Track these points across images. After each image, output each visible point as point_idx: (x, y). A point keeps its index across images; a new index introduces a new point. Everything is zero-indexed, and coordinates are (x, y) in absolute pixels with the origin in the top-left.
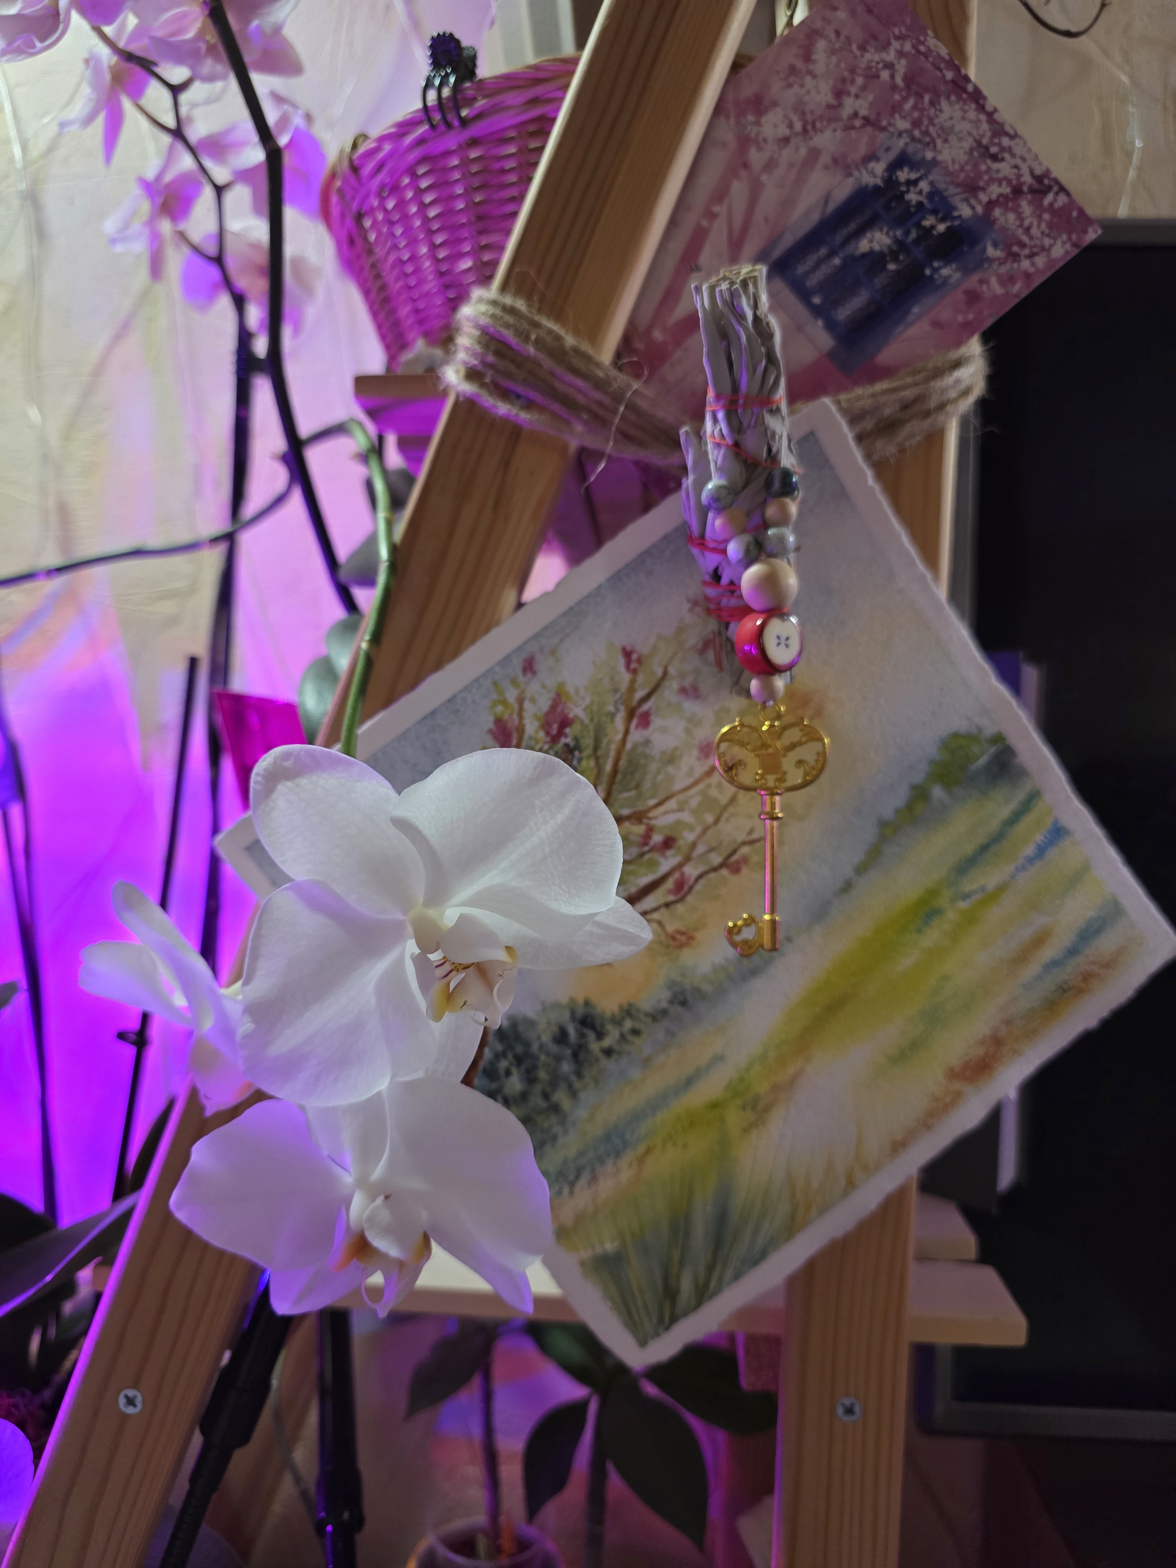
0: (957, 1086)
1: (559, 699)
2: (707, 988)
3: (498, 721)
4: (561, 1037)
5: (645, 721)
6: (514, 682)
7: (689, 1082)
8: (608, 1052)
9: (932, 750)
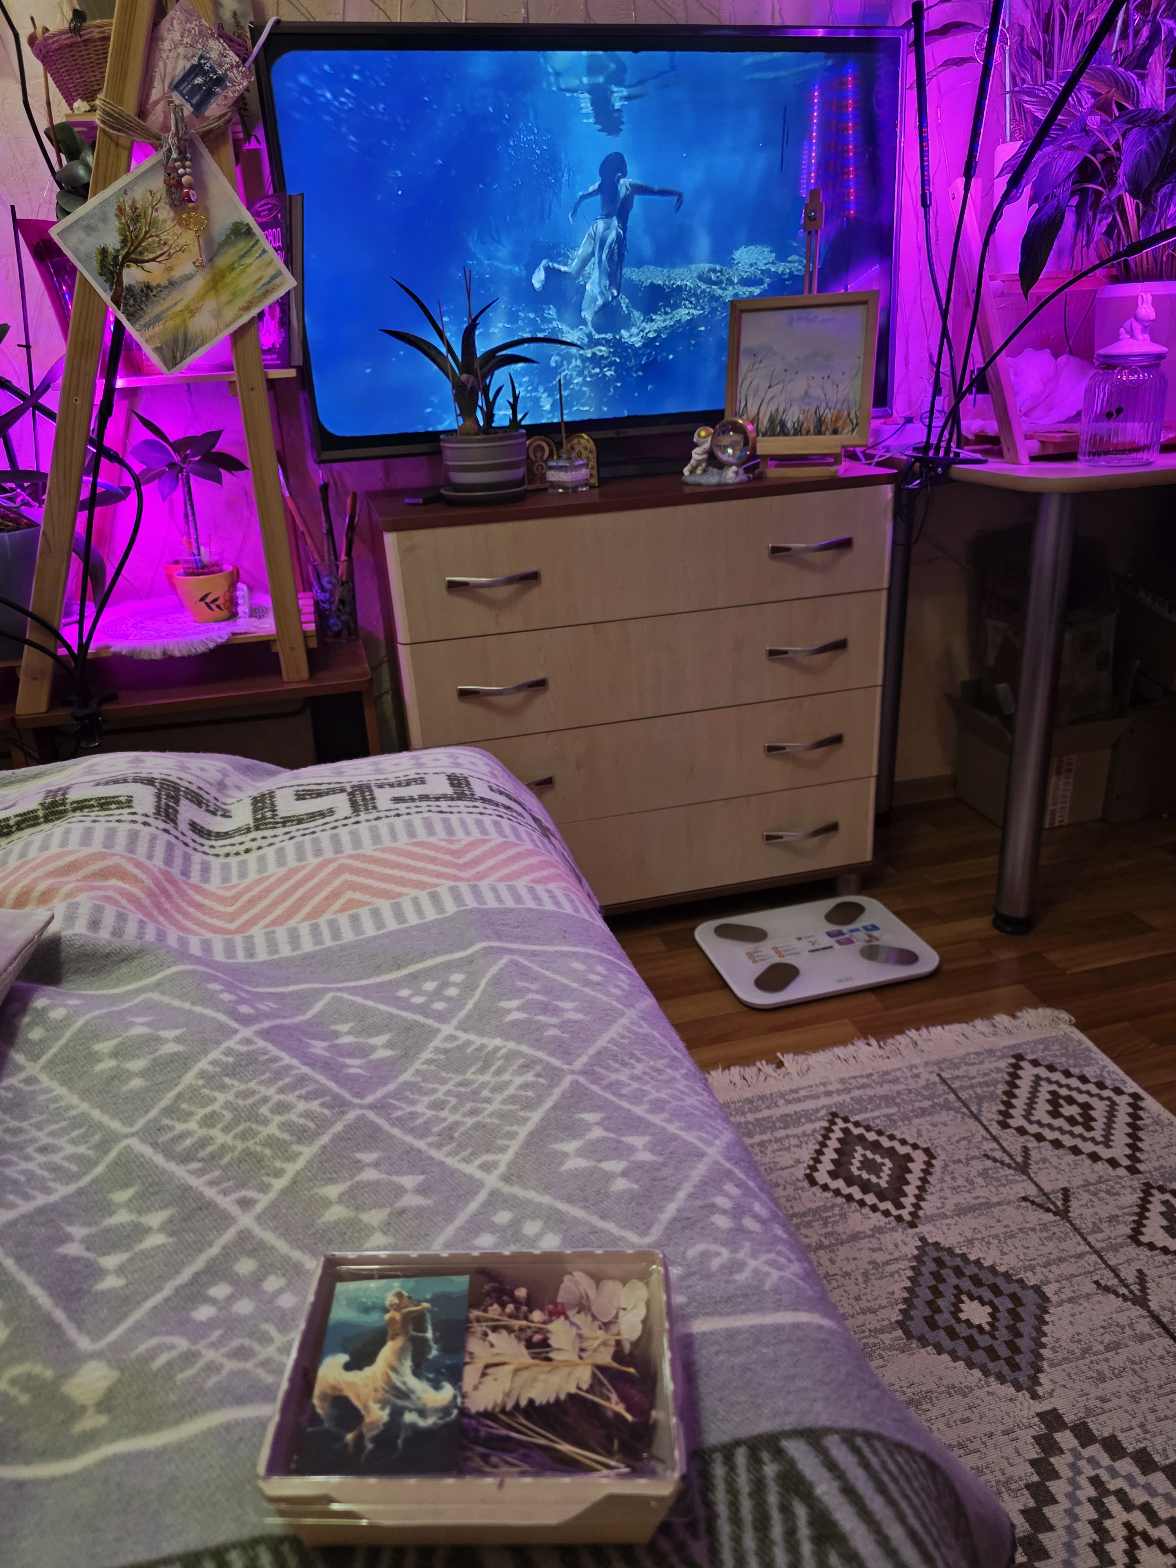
0: (242, 312)
1: (134, 202)
2: (177, 281)
3: (119, 207)
4: (142, 291)
5: (157, 210)
6: (122, 196)
7: (175, 304)
8: (153, 295)
9: (231, 226)
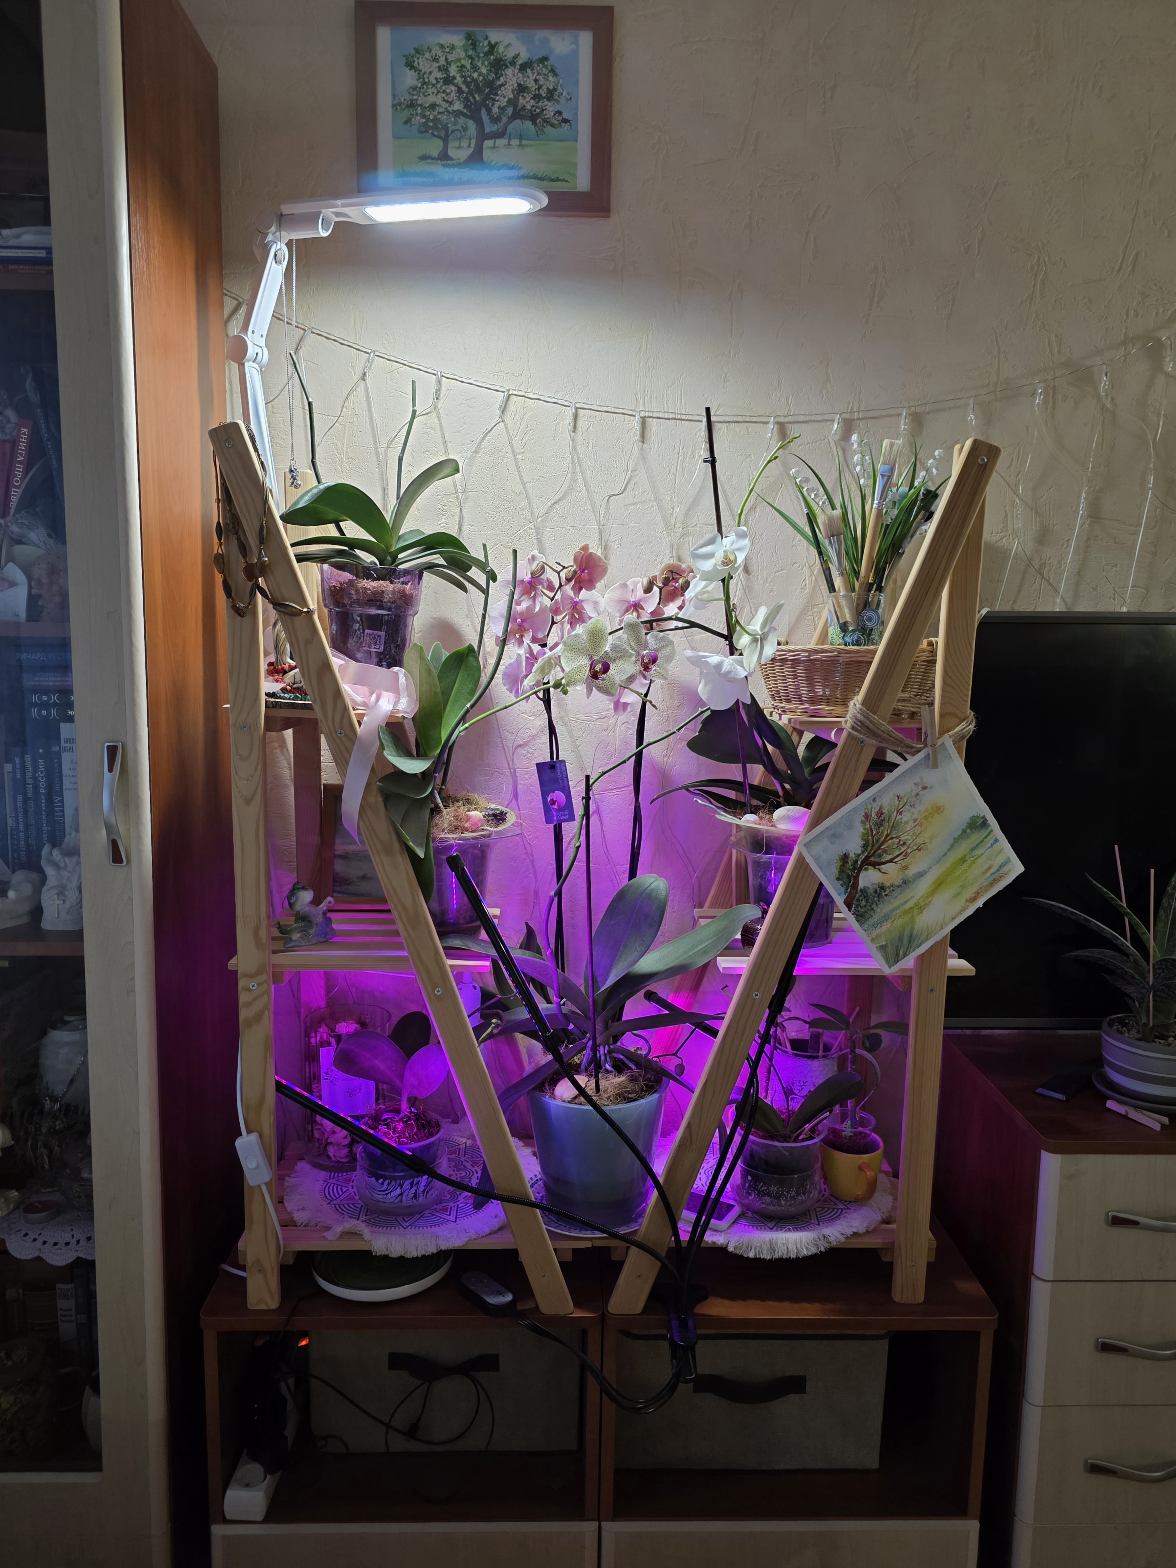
0: (968, 904)
1: (881, 808)
2: (911, 880)
3: (866, 813)
6: (870, 804)
8: (886, 895)
9: (968, 820)
